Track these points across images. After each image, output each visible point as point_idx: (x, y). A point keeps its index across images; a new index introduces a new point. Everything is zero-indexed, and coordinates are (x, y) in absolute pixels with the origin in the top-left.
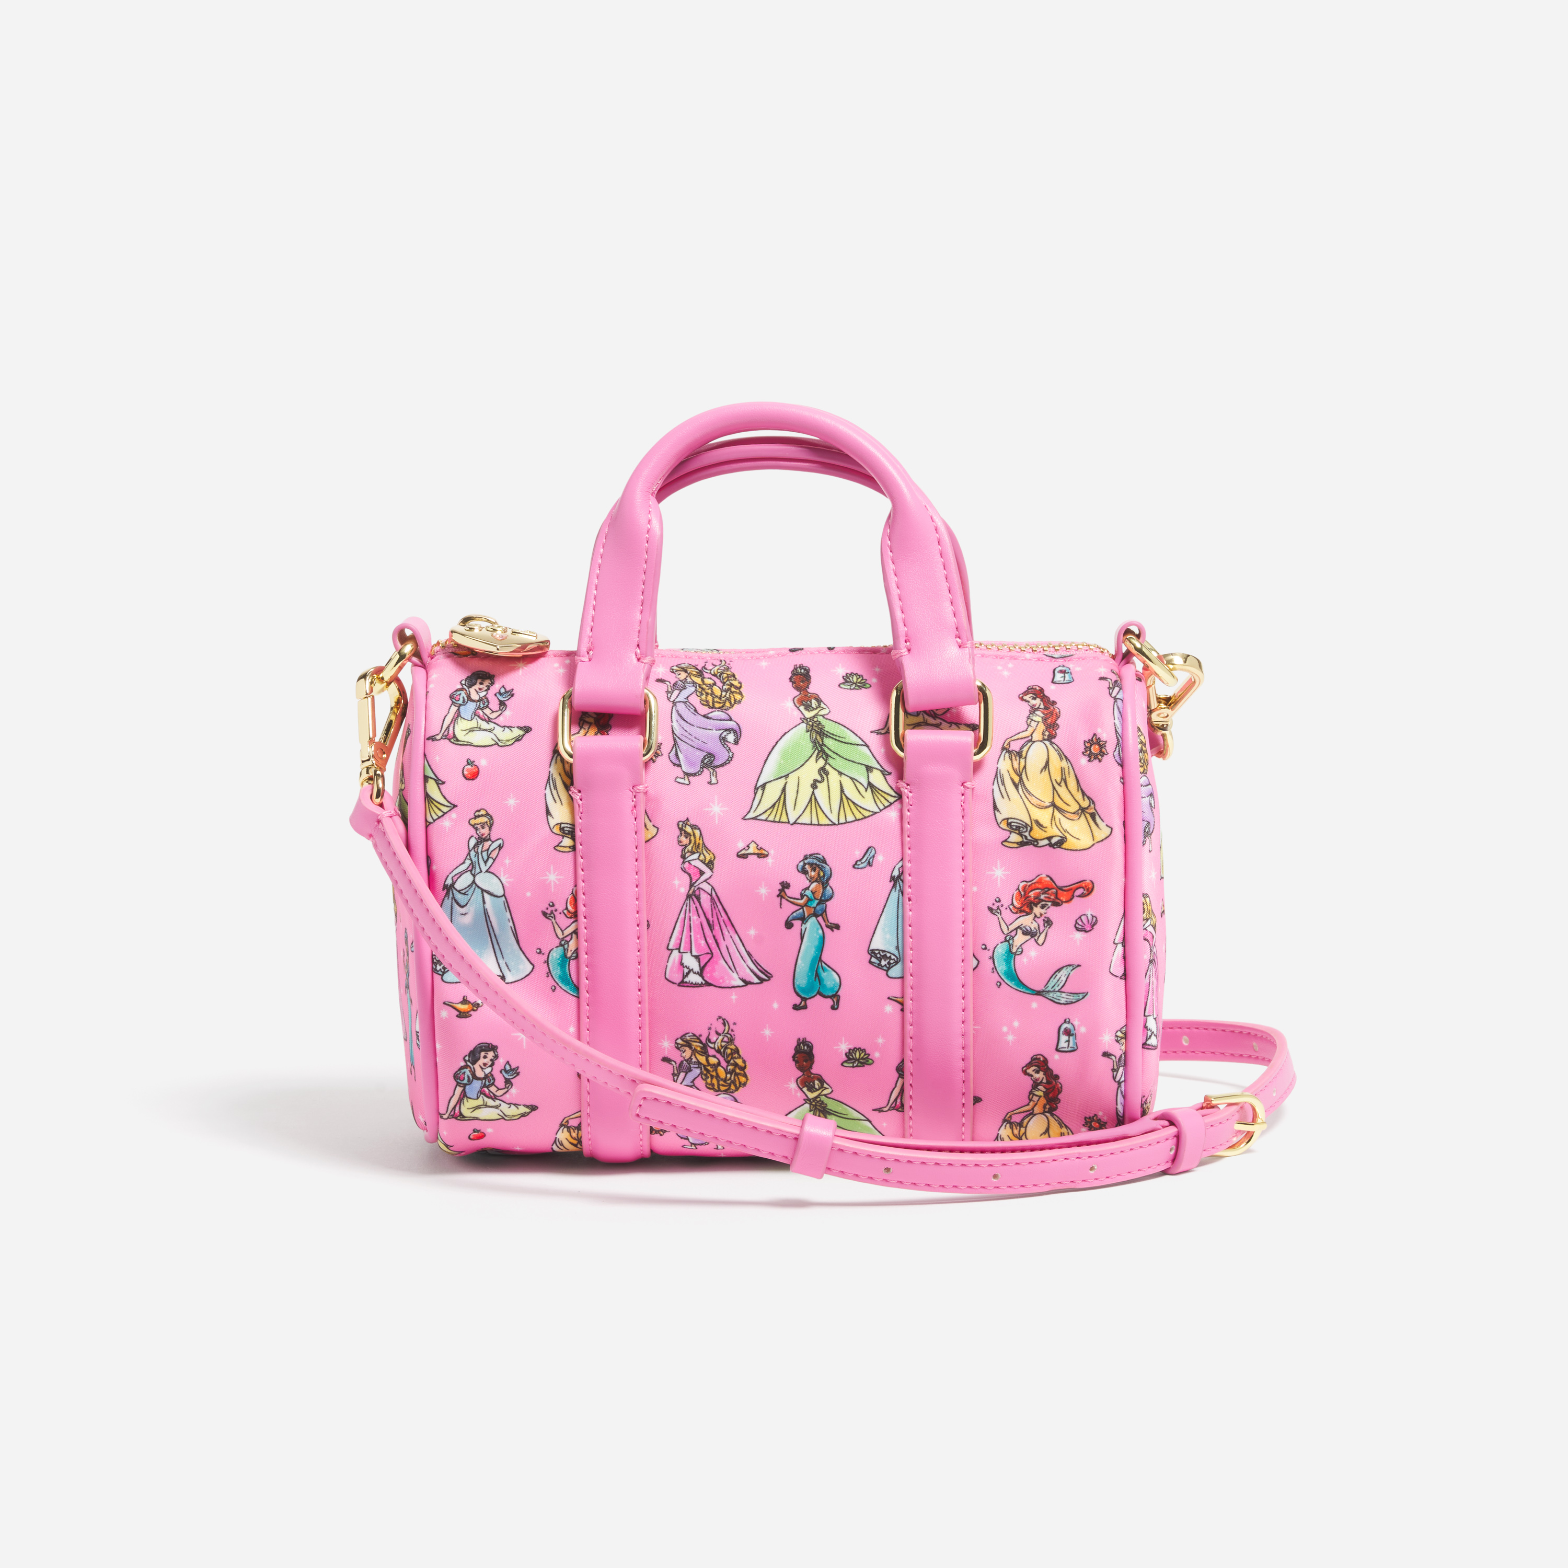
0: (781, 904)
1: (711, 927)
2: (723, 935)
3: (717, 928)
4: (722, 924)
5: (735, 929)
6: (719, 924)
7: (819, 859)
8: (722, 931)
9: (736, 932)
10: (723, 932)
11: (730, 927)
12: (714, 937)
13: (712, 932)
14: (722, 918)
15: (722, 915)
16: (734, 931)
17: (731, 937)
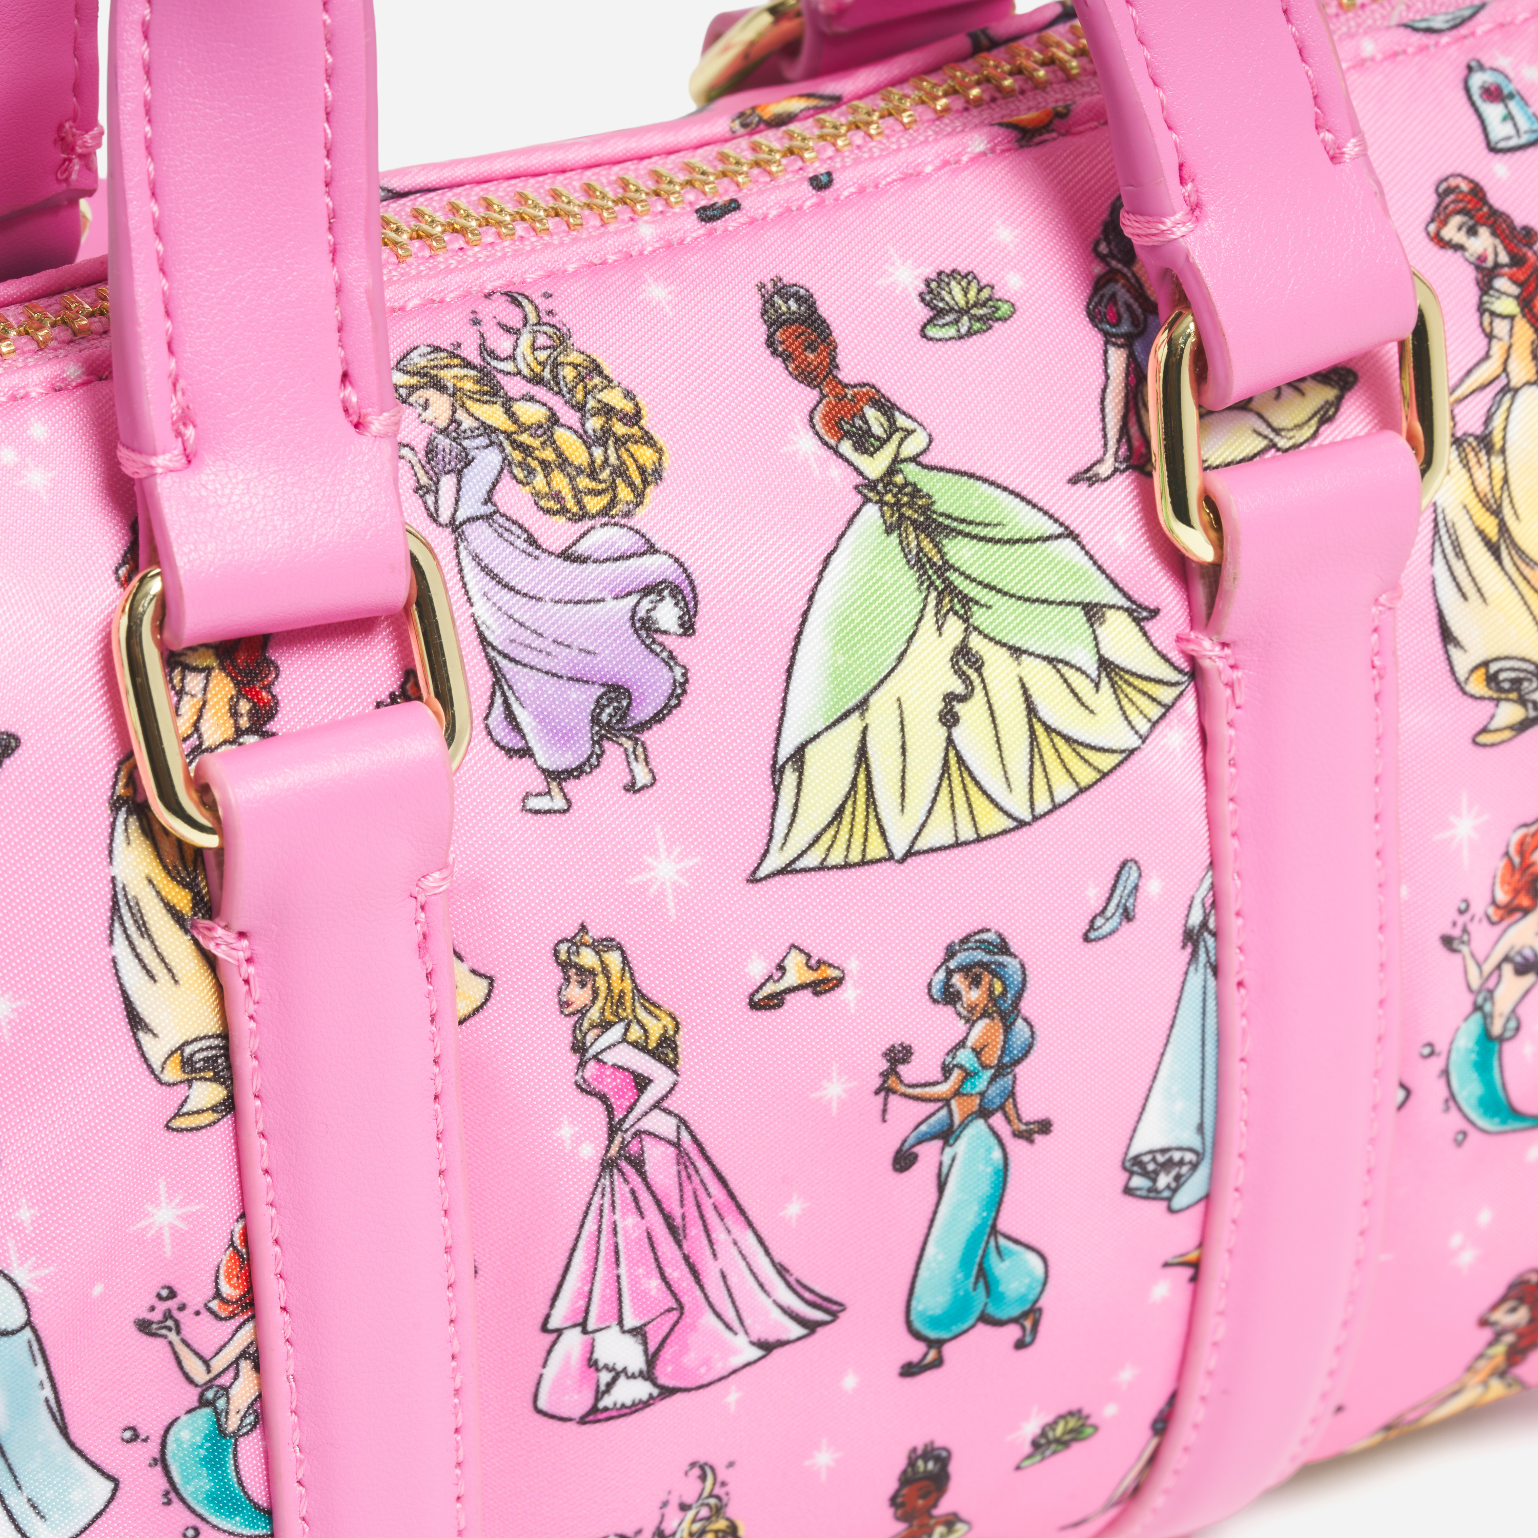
0: (884, 1111)
1: (676, 1232)
2: (711, 1243)
3: (695, 1231)
4: (711, 1216)
5: (747, 1219)
6: (702, 1217)
7: (986, 947)
8: (708, 1236)
9: (750, 1224)
10: (714, 1236)
11: (733, 1219)
12: (686, 1258)
13: (680, 1246)
14: (712, 1201)
15: (711, 1190)
16: (744, 1224)
17: (735, 1243)
